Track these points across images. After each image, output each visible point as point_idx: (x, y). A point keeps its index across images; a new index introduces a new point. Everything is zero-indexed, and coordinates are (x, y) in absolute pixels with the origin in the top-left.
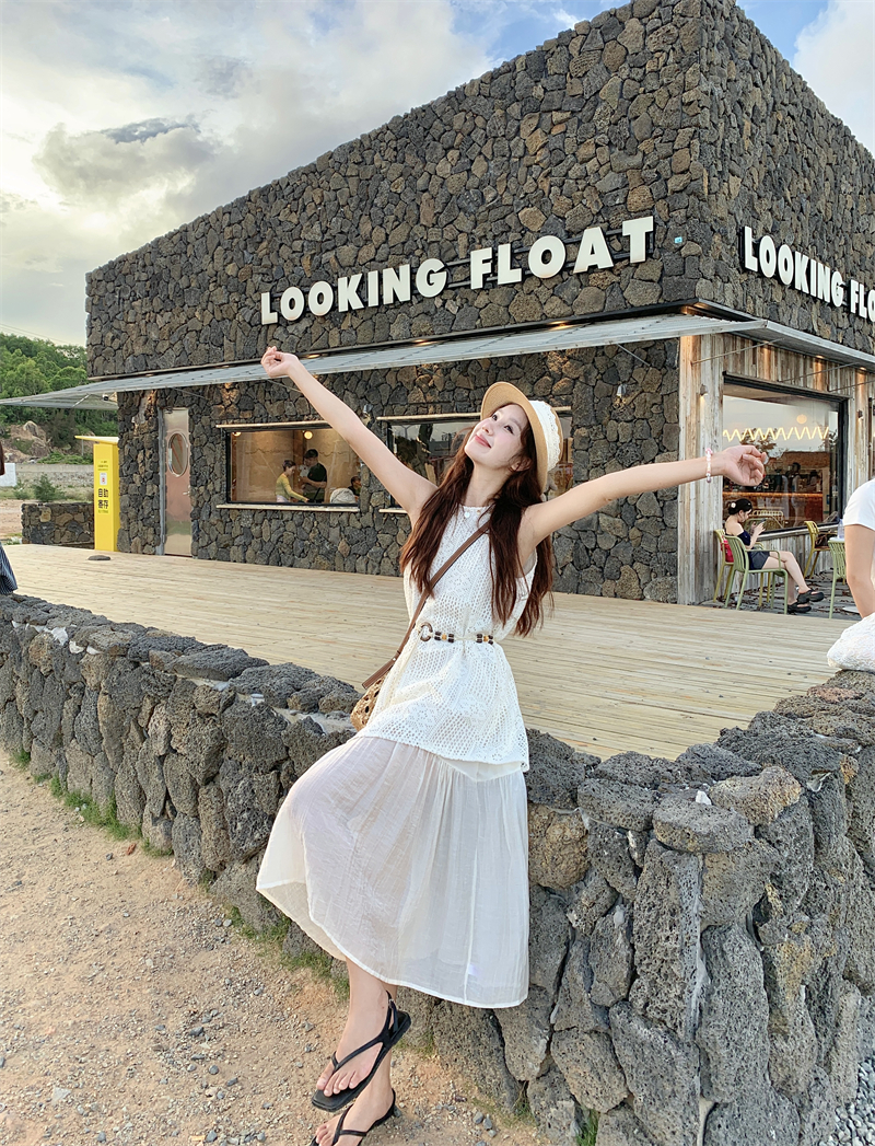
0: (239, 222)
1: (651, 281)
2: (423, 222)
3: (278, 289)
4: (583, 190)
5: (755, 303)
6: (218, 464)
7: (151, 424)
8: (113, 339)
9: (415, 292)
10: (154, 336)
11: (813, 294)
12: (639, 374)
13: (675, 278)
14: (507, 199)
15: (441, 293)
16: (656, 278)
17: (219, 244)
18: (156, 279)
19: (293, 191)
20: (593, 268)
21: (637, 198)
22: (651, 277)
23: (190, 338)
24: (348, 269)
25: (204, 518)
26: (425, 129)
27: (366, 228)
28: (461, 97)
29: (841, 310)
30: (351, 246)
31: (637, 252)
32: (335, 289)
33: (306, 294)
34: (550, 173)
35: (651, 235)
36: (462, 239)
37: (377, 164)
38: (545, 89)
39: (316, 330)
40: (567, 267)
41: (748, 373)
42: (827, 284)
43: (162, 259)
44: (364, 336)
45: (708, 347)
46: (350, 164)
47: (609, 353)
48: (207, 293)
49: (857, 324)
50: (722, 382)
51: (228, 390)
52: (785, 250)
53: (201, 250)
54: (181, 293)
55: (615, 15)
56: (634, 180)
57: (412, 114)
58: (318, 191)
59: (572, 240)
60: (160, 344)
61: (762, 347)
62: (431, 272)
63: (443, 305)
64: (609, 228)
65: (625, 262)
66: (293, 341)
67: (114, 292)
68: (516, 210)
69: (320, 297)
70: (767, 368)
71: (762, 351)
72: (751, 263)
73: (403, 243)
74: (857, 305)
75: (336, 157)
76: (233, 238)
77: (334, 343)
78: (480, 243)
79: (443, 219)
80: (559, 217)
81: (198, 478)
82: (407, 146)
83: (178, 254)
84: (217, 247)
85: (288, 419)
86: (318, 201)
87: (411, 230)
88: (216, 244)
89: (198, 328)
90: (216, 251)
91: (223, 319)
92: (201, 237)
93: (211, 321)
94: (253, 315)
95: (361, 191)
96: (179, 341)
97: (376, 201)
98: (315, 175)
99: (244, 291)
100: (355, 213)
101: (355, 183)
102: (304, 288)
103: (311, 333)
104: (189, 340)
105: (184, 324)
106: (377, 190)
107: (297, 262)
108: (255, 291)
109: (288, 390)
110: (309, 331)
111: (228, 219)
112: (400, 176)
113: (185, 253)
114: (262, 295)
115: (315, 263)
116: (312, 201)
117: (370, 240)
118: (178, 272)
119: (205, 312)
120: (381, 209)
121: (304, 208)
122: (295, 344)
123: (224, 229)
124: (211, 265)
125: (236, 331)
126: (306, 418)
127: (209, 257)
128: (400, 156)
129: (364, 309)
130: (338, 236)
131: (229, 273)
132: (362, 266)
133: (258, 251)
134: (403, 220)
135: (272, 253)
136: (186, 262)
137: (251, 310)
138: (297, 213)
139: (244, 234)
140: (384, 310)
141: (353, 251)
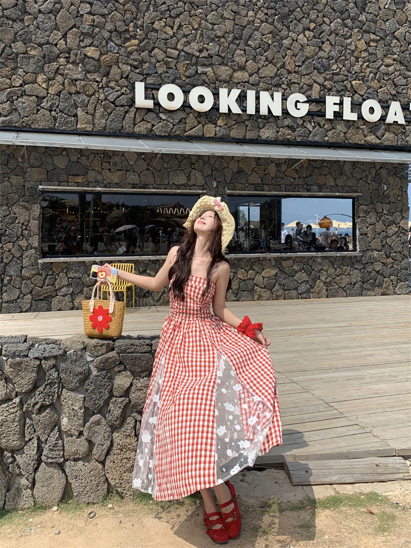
2: (288, 67)
4: (386, 81)
12: (391, 180)
14: (345, 72)
19: (169, 10)
20: (395, 123)
27: (242, 59)
30: (227, 67)
32: (216, 95)
34: (368, 66)
36: (317, 87)
38: (366, 19)
39: (192, 122)
40: (383, 118)
44: (238, 133)
47: (377, 167)
59: (386, 107)
62: (298, 101)
63: (303, 124)
68: (350, 79)
69: (201, 98)
73: (272, 77)
77: (209, 134)
79: (303, 71)
80: (375, 91)
82: (276, 15)
83: (11, 19)
84: (71, 29)
85: (131, 186)
86: (196, 26)
87: (278, 70)
88: (71, 26)
89: (41, 95)
90: (70, 31)
91: (78, 93)
92: (49, 13)
93: (60, 92)
94: (118, 97)
95: (237, 32)
96: (8, 102)
97: (249, 42)
98: (192, 6)
99: (107, 74)
100: (231, 45)
101: (232, 25)
102: (181, 87)
103: (186, 123)
104: (25, 103)
105: (18, 87)
106: (251, 36)
107: (172, 65)
108: (122, 77)
109: (131, 163)
110: (183, 121)
111: (90, 9)
112: (270, 33)
113: (22, 21)
114: (134, 83)
115: (191, 71)
116: (189, 24)
117: (242, 68)
118: (10, 36)
119: (51, 82)
120: (254, 49)
121: (180, 27)
122: (170, 129)
123: (82, 15)
124: (62, 41)
125: (96, 107)
126: (151, 187)
127: (60, 34)
128: (270, 20)
129: (239, 114)
130: (215, 58)
131: (89, 54)
132: (237, 84)
133: (126, 45)
134: (271, 62)
135: (143, 51)
136: (22, 29)
137: (116, 91)
138: (172, 28)
139: (109, 26)
140: (255, 118)
141: (230, 72)
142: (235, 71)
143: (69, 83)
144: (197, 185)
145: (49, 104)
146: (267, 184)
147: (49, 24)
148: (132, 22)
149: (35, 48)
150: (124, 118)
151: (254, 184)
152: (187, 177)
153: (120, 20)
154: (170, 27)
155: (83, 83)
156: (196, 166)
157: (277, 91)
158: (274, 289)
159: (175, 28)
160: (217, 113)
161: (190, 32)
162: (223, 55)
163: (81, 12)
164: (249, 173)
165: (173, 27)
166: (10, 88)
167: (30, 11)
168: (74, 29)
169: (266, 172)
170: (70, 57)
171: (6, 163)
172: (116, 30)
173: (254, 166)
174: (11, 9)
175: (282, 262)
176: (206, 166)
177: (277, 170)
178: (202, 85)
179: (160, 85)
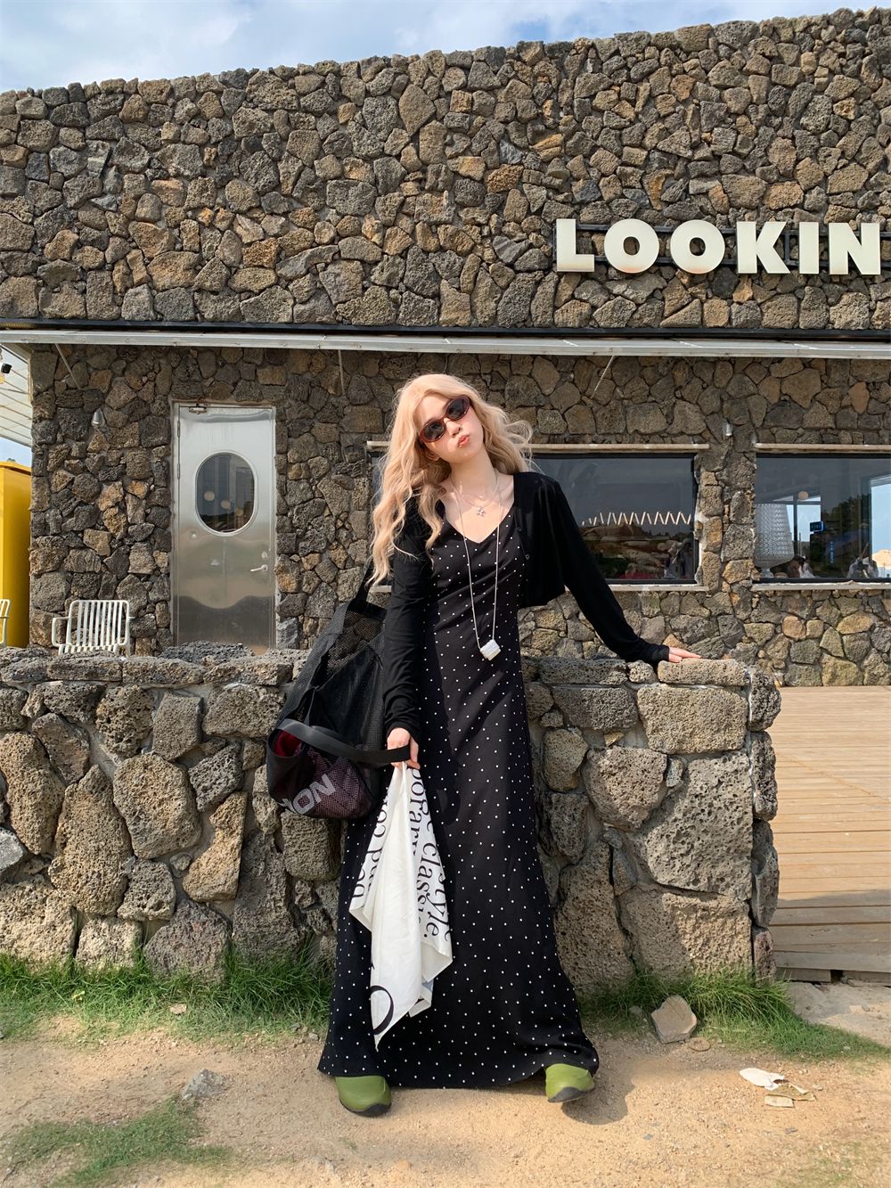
0: (491, 89)
3: (584, 217)
10: (229, 256)
17: (434, 116)
27: (787, 156)
30: (754, 177)
37: (806, 67)
39: (675, 296)
44: (780, 316)
46: (757, 54)
66: (623, 306)
73: (855, 192)
77: (715, 319)
81: (298, 541)
82: (864, 56)
83: (312, 113)
84: (428, 121)
85: (546, 439)
86: (685, 95)
87: (870, 176)
88: (428, 115)
89: (371, 258)
90: (426, 128)
91: (441, 249)
92: (384, 95)
93: (407, 249)
94: (522, 253)
95: (776, 100)
96: (308, 276)
97: (804, 120)
98: (676, 54)
99: (499, 208)
100: (761, 130)
101: (764, 85)
102: (652, 224)
103: (663, 299)
104: (341, 276)
105: (327, 244)
106: (806, 106)
107: (633, 181)
108: (529, 213)
109: (547, 392)
110: (658, 295)
111: (464, 79)
112: (852, 95)
113: (334, 114)
114: (555, 222)
115: (675, 190)
116: (669, 93)
117: (789, 176)
118: (310, 147)
119: (389, 231)
120: (814, 134)
121: (651, 98)
122: (629, 313)
123: (450, 93)
124: (411, 149)
125: (477, 275)
126: (588, 438)
127: (405, 134)
128: (853, 67)
129: (782, 276)
130: (726, 159)
131: (462, 171)
132: (777, 211)
133: (536, 146)
134: (853, 159)
135: (573, 156)
136: (334, 131)
137: (517, 242)
138: (633, 103)
139: (503, 111)
140: (819, 283)
141: (760, 187)
142: (770, 183)
143: (423, 230)
144: (689, 432)
145: (385, 275)
146: (846, 429)
147: (384, 115)
148: (549, 98)
149: (358, 166)
150: (532, 297)
151: (818, 429)
152: (667, 416)
153: (524, 97)
154: (628, 101)
155: (451, 229)
156: (685, 393)
157: (869, 221)
158: (866, 662)
159: (640, 103)
160: (731, 275)
161: (671, 109)
162: (745, 151)
163: (447, 88)
164: (806, 404)
165: (635, 101)
166: (312, 247)
167: (348, 95)
168: (433, 122)
169: (846, 402)
170: (425, 180)
171: (305, 399)
172: (516, 118)
173: (818, 389)
174: (313, 94)
175: (885, 601)
176: (708, 391)
177: (871, 398)
178: (698, 217)
179: (609, 223)
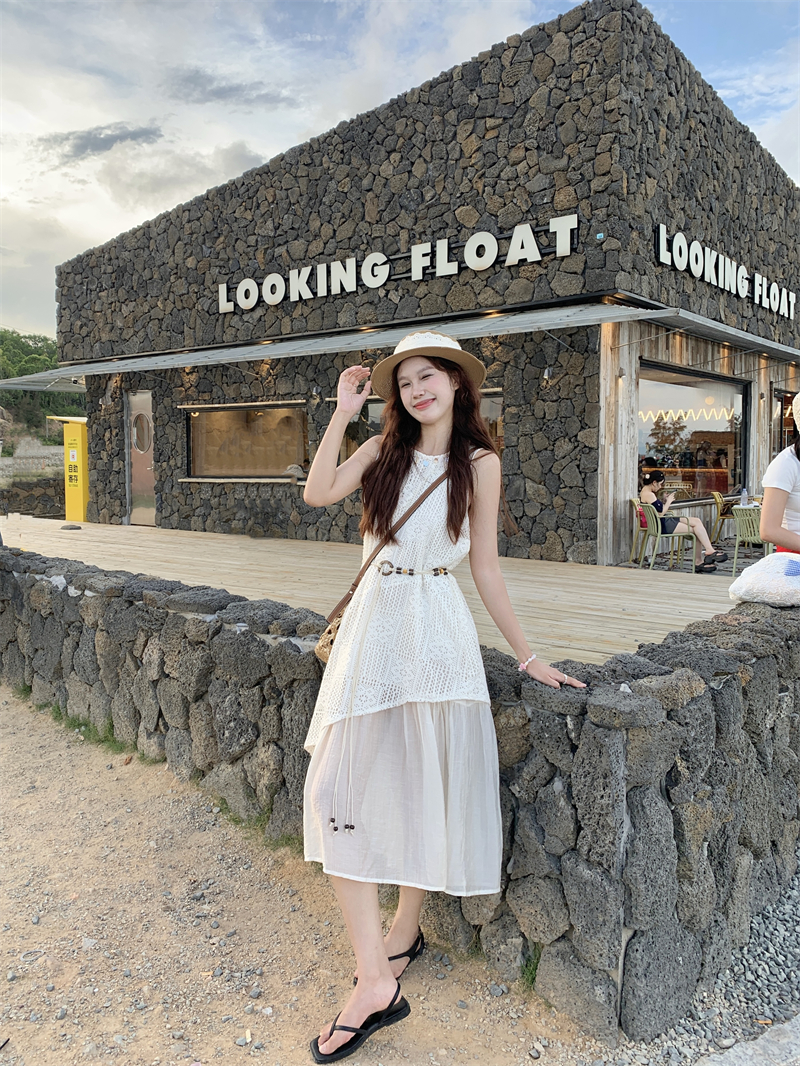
0: (198, 219)
1: (575, 273)
2: (367, 218)
3: (234, 280)
4: (514, 190)
5: (668, 294)
6: (179, 442)
7: (116, 405)
8: (81, 327)
9: (360, 283)
10: (119, 324)
11: (721, 286)
12: (564, 358)
13: (597, 271)
14: (445, 198)
15: (385, 284)
16: (580, 271)
17: (179, 239)
18: (121, 272)
19: (248, 190)
20: (523, 261)
21: (563, 198)
22: (575, 270)
23: (153, 326)
24: (299, 262)
25: (167, 491)
26: (370, 134)
27: (315, 224)
28: (403, 105)
29: (746, 301)
30: (302, 241)
31: (563, 247)
32: (287, 280)
33: (260, 285)
34: (483, 174)
35: (576, 232)
36: (404, 235)
37: (325, 165)
38: (479, 97)
39: (270, 318)
40: (500, 260)
41: (662, 358)
42: (733, 277)
43: (127, 253)
44: (313, 324)
45: (626, 333)
46: (301, 165)
47: (537, 339)
48: (168, 284)
49: (761, 314)
50: (638, 365)
51: (188, 374)
52: (696, 246)
53: (162, 246)
54: (144, 284)
55: (543, 29)
56: (560, 181)
57: (357, 119)
58: (271, 190)
59: (504, 237)
60: (125, 332)
61: (674, 334)
62: (375, 265)
63: (386, 295)
64: (537, 225)
65: (552, 256)
66: (248, 328)
67: (82, 283)
68: (453, 208)
69: (273, 288)
70: (679, 353)
71: (674, 338)
72: (665, 257)
73: (350, 238)
74: (761, 297)
75: (288, 159)
76: (192, 234)
77: (287, 329)
78: (420, 239)
79: (386, 216)
80: (492, 215)
81: (161, 454)
82: (352, 149)
83: (142, 249)
84: (177, 242)
86: (271, 200)
87: (357, 226)
88: (177, 239)
89: (161, 317)
90: (177, 246)
91: (183, 308)
93: (172, 310)
94: (211, 305)
96: (143, 329)
97: (324, 199)
98: (268, 176)
99: (203, 282)
100: (305, 210)
102: (255, 280)
103: (265, 321)
106: (326, 190)
107: (251, 255)
108: (213, 283)
110: (262, 319)
112: (347, 176)
113: (148, 247)
114: (220, 286)
115: (269, 256)
116: (265, 200)
117: (317, 236)
120: (329, 207)
121: (258, 205)
122: (250, 331)
123: (184, 225)
127: (170, 251)
128: (346, 158)
129: (310, 299)
130: (289, 232)
131: (189, 265)
132: (311, 259)
133: (215, 245)
134: (349, 217)
135: (228, 247)
136: (148, 256)
137: (209, 299)
142: (310, 243)
143: (177, 299)
147: (163, 244)
148: (219, 217)
150: (215, 327)
154: (249, 210)
155: (186, 297)
157: (350, 257)
160: (288, 303)
162: (297, 226)
165: (252, 209)
167: (152, 236)
170: (177, 273)
174: (142, 239)
178: (274, 271)
